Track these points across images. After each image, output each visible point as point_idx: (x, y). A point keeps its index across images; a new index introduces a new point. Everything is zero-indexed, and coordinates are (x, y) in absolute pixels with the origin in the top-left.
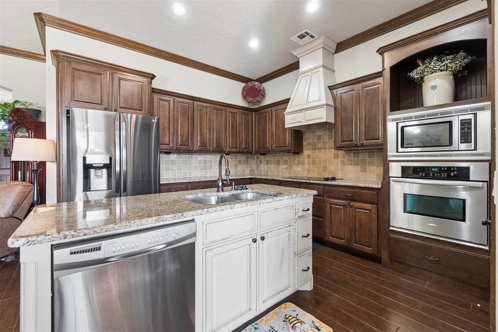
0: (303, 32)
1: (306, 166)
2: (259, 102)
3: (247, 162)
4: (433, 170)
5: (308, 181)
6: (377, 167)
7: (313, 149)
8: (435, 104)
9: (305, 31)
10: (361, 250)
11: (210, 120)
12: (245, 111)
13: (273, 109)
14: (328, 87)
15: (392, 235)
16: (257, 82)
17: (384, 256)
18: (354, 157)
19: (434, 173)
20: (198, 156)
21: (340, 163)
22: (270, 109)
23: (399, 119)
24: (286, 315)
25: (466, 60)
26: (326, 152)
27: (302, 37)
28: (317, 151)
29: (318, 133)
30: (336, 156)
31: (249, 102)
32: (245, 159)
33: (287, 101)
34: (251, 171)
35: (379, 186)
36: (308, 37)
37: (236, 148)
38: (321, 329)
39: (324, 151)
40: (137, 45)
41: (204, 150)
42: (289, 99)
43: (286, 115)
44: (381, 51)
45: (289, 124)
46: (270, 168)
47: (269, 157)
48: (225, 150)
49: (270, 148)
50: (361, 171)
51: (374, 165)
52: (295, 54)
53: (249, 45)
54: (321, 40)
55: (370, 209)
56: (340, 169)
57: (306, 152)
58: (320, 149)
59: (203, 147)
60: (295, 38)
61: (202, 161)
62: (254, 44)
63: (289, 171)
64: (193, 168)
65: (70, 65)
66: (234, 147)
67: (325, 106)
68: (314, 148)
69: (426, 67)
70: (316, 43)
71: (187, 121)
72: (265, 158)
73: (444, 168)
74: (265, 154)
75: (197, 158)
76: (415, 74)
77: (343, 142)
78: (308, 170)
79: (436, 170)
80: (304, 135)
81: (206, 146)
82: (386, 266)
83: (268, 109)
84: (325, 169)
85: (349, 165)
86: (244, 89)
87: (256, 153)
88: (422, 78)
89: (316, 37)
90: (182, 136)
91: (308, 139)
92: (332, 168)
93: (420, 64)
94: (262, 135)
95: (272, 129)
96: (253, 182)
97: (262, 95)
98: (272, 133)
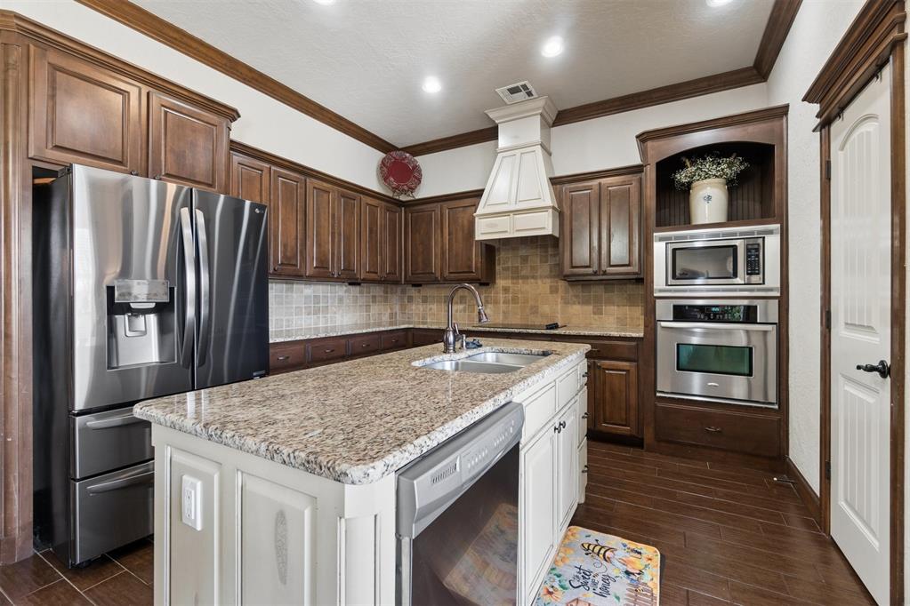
0: (519, 84)
1: (502, 306)
2: (412, 190)
3: (386, 300)
4: (713, 309)
5: (524, 331)
6: (618, 306)
7: (513, 278)
8: (707, 222)
9: (523, 83)
10: (614, 431)
11: (333, 215)
12: (389, 205)
13: (445, 205)
14: (551, 179)
15: (659, 405)
16: (408, 152)
17: (649, 436)
18: (583, 292)
19: (715, 314)
20: (303, 286)
21: (559, 300)
22: (439, 205)
23: (670, 238)
24: (582, 545)
25: (742, 167)
26: (537, 283)
27: (514, 91)
28: (520, 281)
29: (523, 252)
30: (554, 290)
31: (394, 189)
32: (382, 294)
33: (478, 194)
34: (392, 315)
35: (641, 335)
36: (523, 93)
37: (377, 273)
38: (642, 551)
39: (532, 280)
40: (185, 39)
41: (323, 275)
42: (483, 190)
43: (477, 219)
44: (644, 138)
45: (482, 234)
46: (431, 309)
47: (428, 291)
48: (359, 276)
49: (438, 275)
50: (594, 313)
51: (613, 304)
52: (491, 116)
53: (423, 88)
54: (541, 103)
55: (628, 368)
56: (559, 311)
57: (501, 283)
58: (525, 278)
59: (322, 270)
60: (502, 91)
61: (310, 296)
62: (432, 86)
63: (469, 316)
64: (293, 310)
65: (44, 56)
66: (372, 270)
67: (551, 210)
68: (516, 275)
69: (698, 168)
70: (531, 105)
71: (294, 214)
72: (419, 292)
73: (728, 306)
74: (420, 285)
75: (302, 292)
76: (682, 177)
77: (573, 267)
78: (504, 312)
79: (717, 309)
80: (497, 254)
81: (328, 268)
82: (650, 450)
83: (435, 204)
84: (535, 310)
85: (574, 303)
86: (383, 163)
87: (407, 282)
88: (690, 184)
89: (535, 95)
90: (285, 246)
91: (504, 260)
92: (546, 309)
93: (688, 163)
94: (421, 250)
95: (442, 241)
96: (410, 335)
97: (416, 178)
98: (442, 248)
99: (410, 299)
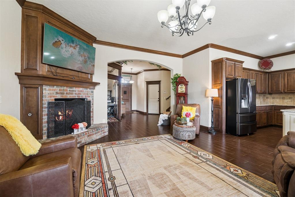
2: (270, 68)
13: (285, 72)
16: (268, 58)
22: (283, 72)
49: (282, 91)
74: (272, 94)
94: (275, 85)
95: (284, 82)
96: (274, 107)
97: (271, 65)
98: (284, 84)
99: (267, 98)
